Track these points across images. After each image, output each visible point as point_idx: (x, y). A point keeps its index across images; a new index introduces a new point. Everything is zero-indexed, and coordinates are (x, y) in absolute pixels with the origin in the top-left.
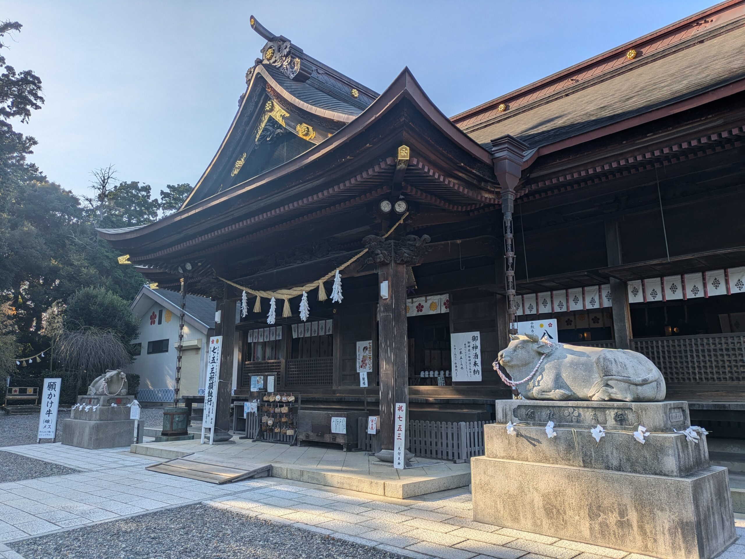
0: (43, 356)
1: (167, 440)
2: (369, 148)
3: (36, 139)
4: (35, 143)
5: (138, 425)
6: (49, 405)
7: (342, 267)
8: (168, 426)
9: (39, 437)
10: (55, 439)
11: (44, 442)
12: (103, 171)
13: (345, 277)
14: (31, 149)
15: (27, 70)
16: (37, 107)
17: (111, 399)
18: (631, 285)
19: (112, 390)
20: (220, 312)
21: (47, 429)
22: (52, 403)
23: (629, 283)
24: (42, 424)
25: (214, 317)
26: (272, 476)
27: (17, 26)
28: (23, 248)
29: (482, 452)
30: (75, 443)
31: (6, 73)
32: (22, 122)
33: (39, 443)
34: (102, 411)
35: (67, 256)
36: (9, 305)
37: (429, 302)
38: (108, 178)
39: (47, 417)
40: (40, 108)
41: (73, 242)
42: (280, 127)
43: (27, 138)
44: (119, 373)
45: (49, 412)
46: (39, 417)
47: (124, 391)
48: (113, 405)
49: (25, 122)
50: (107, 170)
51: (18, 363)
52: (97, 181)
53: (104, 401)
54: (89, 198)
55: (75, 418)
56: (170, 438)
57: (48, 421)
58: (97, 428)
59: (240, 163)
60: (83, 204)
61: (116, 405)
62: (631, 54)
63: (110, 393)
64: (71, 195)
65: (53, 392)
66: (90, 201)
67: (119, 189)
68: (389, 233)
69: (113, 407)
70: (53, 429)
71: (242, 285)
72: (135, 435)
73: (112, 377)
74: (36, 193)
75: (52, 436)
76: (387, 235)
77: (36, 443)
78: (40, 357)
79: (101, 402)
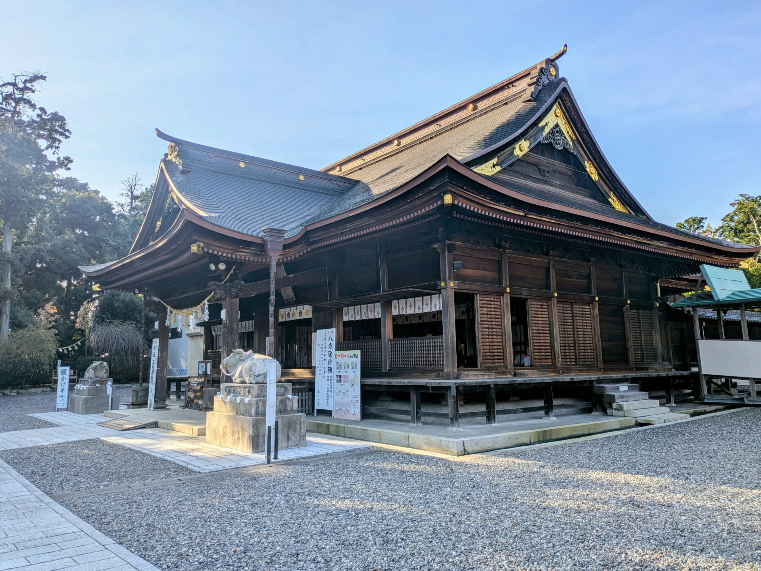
0: (80, 344)
1: (133, 408)
2: (181, 244)
3: (72, 158)
4: (71, 161)
5: (112, 399)
6: (63, 385)
7: (209, 298)
8: (135, 399)
9: (57, 407)
10: (67, 408)
11: (61, 411)
12: (130, 180)
13: (211, 303)
14: (68, 166)
15: (54, 112)
16: (67, 137)
17: (96, 381)
18: (395, 303)
19: (97, 375)
20: (158, 322)
21: (61, 402)
22: (64, 384)
23: (393, 301)
24: (58, 399)
25: (154, 326)
26: (157, 427)
27: (43, 78)
28: (66, 253)
29: (212, 409)
30: (75, 411)
31: (40, 113)
32: (54, 154)
33: (58, 411)
34: (89, 389)
35: (103, 257)
36: (52, 305)
37: (305, 309)
38: (135, 185)
39: (61, 394)
40: (69, 137)
41: (108, 244)
42: (175, 204)
43: (64, 158)
44: (102, 363)
45: (63, 390)
46: (56, 394)
47: (105, 376)
48: (97, 385)
49: (56, 154)
50: (134, 179)
51: (61, 350)
52: (125, 189)
53: (91, 382)
54: (121, 203)
55: (77, 394)
56: (135, 407)
57: (62, 396)
58: (86, 401)
59: (159, 224)
60: (116, 210)
61: (99, 385)
62: (471, 106)
63: (96, 377)
64: (106, 201)
65: (65, 376)
66: (122, 205)
67: (149, 191)
68: (227, 278)
69: (97, 387)
70: (66, 401)
71: (168, 304)
72: (110, 405)
73: (96, 366)
74: (76, 203)
75: (65, 406)
76: (226, 280)
77: (55, 411)
78: (77, 345)
79: (89, 384)
